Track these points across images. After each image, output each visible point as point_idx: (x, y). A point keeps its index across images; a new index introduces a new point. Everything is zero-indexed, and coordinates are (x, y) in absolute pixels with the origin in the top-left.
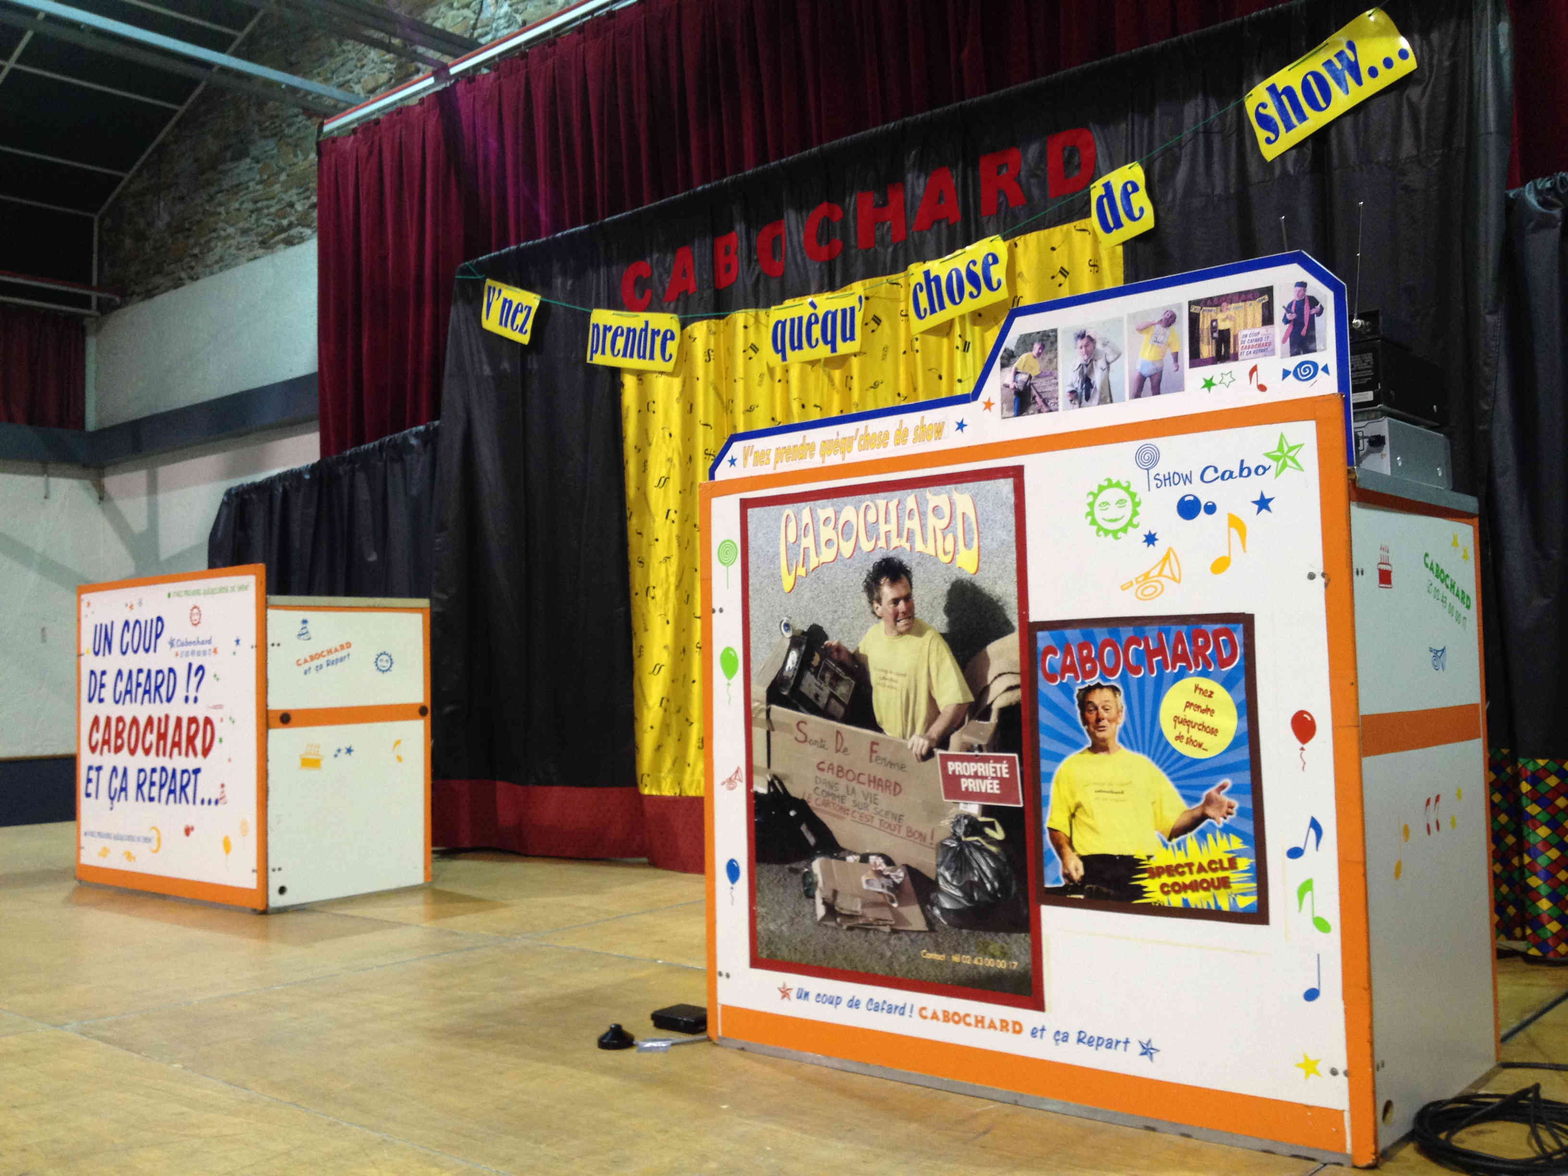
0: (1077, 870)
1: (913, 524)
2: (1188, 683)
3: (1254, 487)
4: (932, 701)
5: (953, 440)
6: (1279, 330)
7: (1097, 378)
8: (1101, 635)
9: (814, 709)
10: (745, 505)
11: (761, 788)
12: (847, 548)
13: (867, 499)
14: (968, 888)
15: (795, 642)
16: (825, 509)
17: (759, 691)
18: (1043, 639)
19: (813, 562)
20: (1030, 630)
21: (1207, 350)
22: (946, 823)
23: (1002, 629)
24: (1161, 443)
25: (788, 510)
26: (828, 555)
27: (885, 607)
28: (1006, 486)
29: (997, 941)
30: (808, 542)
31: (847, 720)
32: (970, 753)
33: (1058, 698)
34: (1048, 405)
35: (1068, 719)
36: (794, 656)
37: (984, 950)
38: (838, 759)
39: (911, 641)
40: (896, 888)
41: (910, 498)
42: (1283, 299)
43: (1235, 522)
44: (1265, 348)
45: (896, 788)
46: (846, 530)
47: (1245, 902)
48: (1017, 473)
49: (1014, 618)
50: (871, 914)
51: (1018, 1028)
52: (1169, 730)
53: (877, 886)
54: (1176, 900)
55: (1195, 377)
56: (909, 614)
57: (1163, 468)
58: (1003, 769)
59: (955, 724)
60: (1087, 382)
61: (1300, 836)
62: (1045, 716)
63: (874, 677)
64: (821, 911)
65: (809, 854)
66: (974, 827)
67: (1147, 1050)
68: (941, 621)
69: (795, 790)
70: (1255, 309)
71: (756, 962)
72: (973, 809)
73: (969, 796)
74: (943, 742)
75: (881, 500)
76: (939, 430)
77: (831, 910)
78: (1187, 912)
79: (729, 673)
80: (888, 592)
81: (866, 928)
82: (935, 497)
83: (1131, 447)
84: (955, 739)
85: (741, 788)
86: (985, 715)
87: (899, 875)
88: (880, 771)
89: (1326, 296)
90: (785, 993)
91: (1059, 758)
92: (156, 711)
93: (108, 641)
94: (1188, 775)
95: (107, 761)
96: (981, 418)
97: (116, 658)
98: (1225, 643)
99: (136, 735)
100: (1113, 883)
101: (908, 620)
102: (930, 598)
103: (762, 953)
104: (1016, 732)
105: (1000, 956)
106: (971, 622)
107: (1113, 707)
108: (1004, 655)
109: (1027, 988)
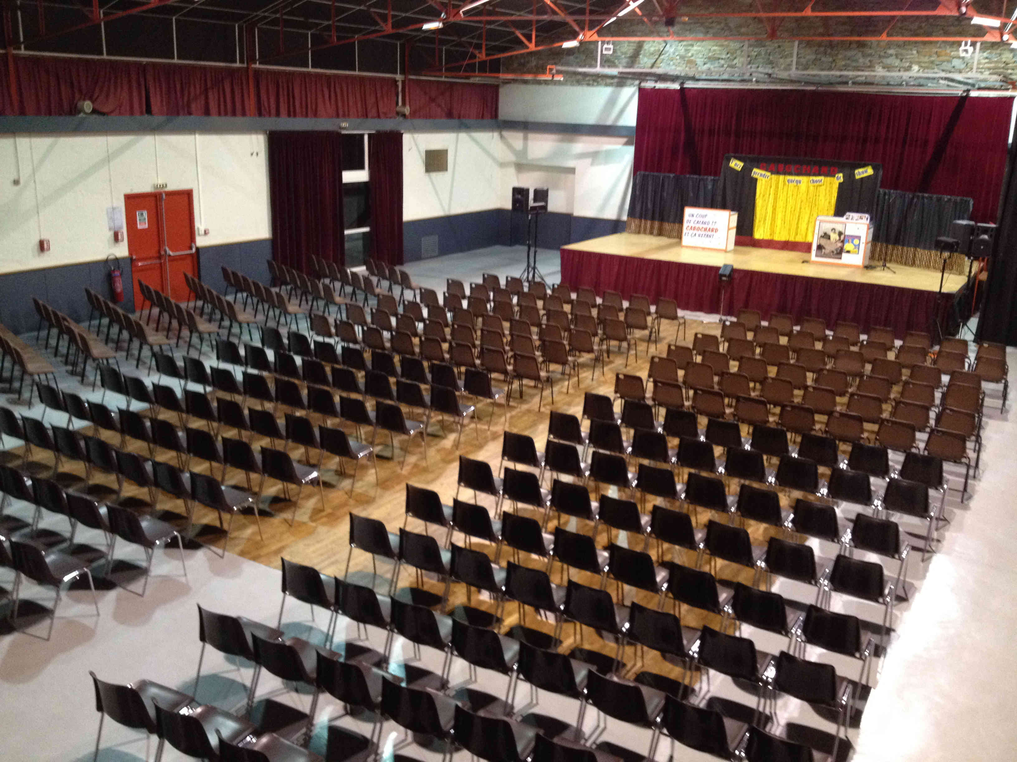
0: (846, 251)
2: (856, 240)
4: (836, 239)
6: (865, 219)
24: (857, 224)
25: (825, 223)
34: (849, 219)
39: (835, 235)
43: (861, 230)
47: (857, 253)
48: (846, 224)
52: (854, 242)
54: (853, 253)
55: (860, 220)
57: (857, 226)
59: (838, 240)
60: (852, 219)
61: (862, 250)
63: (831, 237)
67: (849, 262)
70: (864, 217)
74: (836, 242)
80: (833, 231)
83: (855, 224)
91: (846, 244)
92: (705, 226)
93: (693, 216)
94: (855, 246)
95: (691, 232)
96: (843, 219)
97: (694, 218)
98: (859, 238)
99: (699, 229)
100: (848, 252)
101: (835, 232)
102: (837, 232)
103: (817, 256)
104: (843, 242)
105: (839, 256)
106: (840, 234)
107: (850, 241)
108: (842, 237)
109: (841, 258)
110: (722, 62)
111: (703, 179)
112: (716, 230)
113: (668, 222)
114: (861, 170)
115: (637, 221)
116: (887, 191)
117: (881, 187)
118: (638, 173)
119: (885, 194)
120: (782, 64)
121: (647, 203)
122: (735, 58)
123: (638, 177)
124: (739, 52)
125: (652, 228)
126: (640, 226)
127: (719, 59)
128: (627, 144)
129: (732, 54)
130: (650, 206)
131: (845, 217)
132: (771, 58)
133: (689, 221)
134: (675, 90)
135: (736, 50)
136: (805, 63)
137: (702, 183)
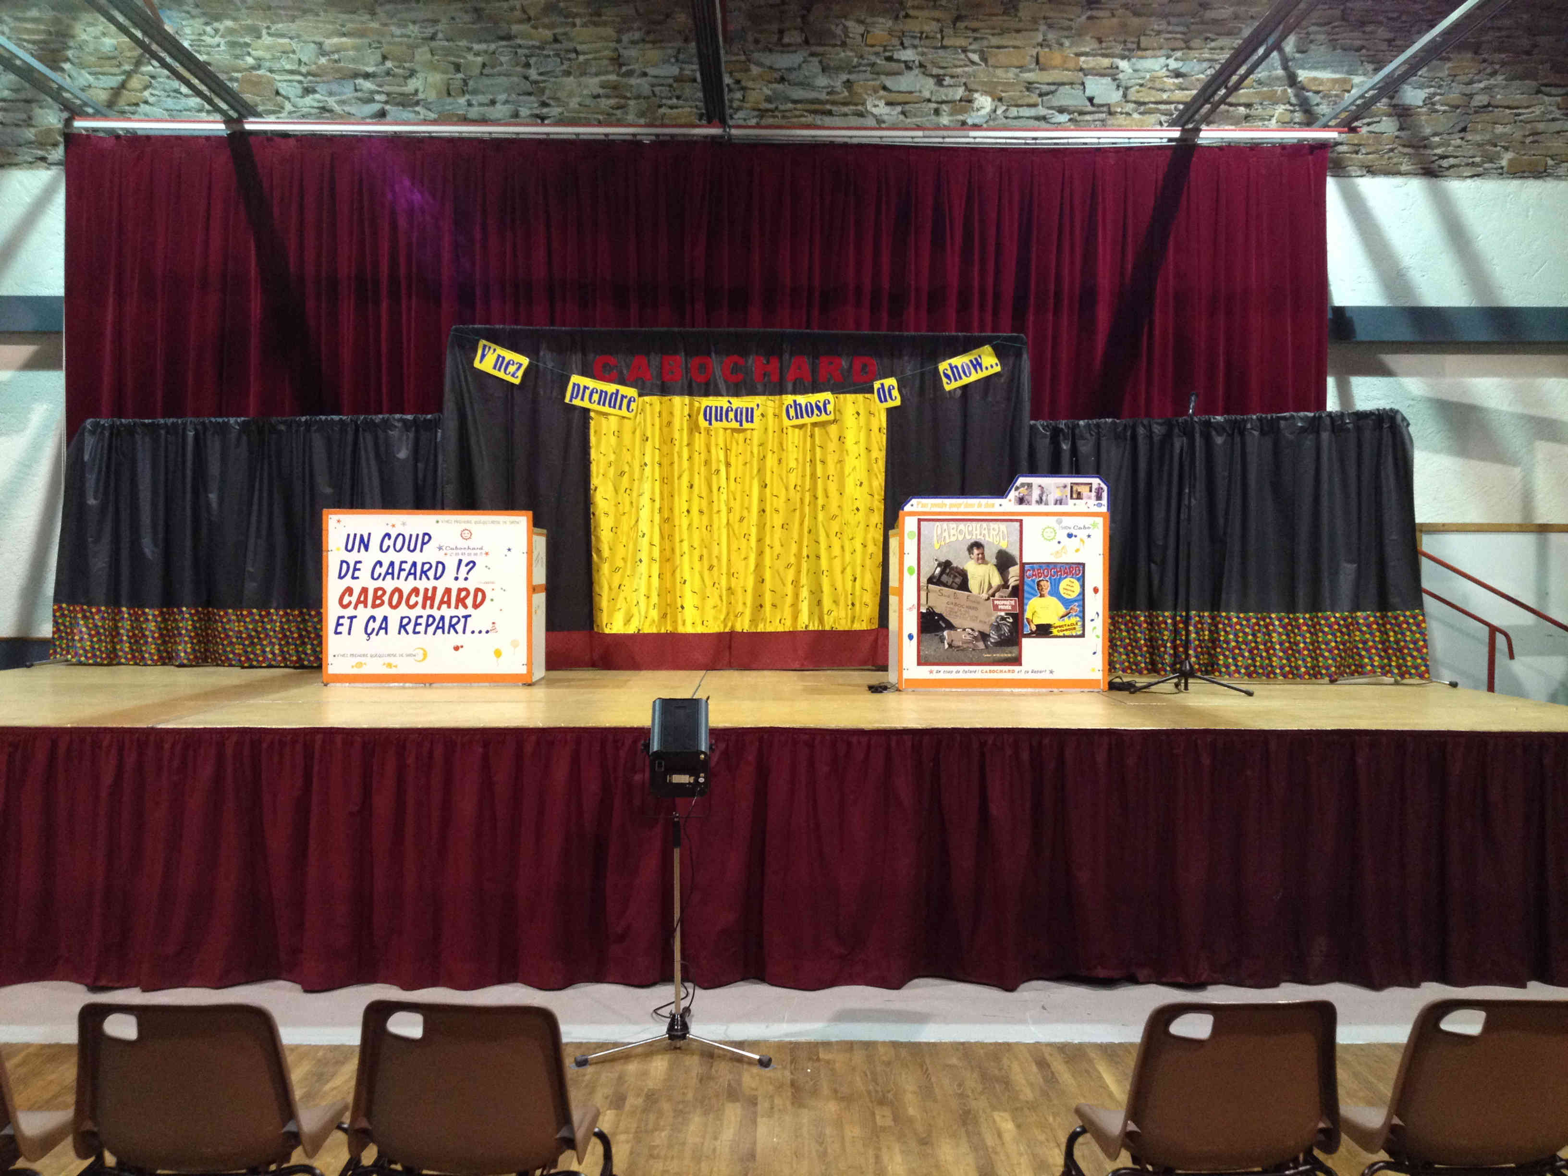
0: (1034, 628)
1: (986, 532)
2: (1068, 579)
3: (1087, 532)
4: (990, 584)
5: (997, 509)
6: (1093, 494)
7: (1044, 498)
8: (1044, 566)
9: (945, 585)
10: (919, 520)
11: (924, 610)
12: (961, 538)
13: (969, 523)
14: (999, 636)
15: (939, 565)
16: (953, 525)
17: (924, 580)
18: (1027, 567)
19: (948, 541)
20: (1023, 565)
21: (1075, 496)
22: (993, 618)
23: (1014, 564)
24: (1064, 518)
25: (938, 523)
26: (953, 539)
27: (975, 556)
28: (1017, 524)
29: (1010, 649)
30: (946, 534)
31: (958, 589)
32: (1002, 598)
33: (1031, 583)
34: (1029, 503)
35: (1033, 589)
36: (939, 569)
37: (1004, 652)
38: (954, 601)
39: (983, 567)
40: (975, 638)
41: (985, 524)
42: (1095, 487)
43: (1082, 540)
44: (1090, 498)
45: (976, 609)
46: (961, 532)
47: (1080, 633)
48: (1021, 521)
49: (1018, 561)
50: (965, 646)
51: (1013, 671)
52: (1062, 591)
53: (968, 637)
54: (1061, 634)
55: (1071, 502)
56: (983, 558)
57: (1063, 524)
58: (1013, 603)
59: (998, 590)
60: (1041, 499)
61: (1094, 616)
62: (1026, 588)
63: (969, 577)
64: (946, 646)
65: (943, 630)
66: (1003, 619)
67: (1051, 672)
68: (994, 561)
69: (937, 611)
70: (1088, 488)
71: (919, 663)
72: (1003, 614)
73: (1001, 610)
74: (993, 595)
75: (974, 524)
76: (993, 505)
77: (950, 645)
78: (1064, 636)
79: (911, 574)
80: (976, 551)
81: (963, 650)
82: (992, 524)
83: (1056, 518)
84: (997, 595)
85: (915, 611)
86: (1008, 587)
87: (976, 634)
88: (969, 604)
89: (1105, 488)
90: (931, 672)
91: (1029, 599)
92: (423, 584)
93: (365, 544)
94: (1066, 602)
95: (363, 613)
96: (1007, 504)
97: (374, 554)
98: (1077, 570)
99: (398, 598)
100: (1044, 631)
101: (982, 560)
102: (991, 554)
103: (922, 661)
104: (1017, 592)
105: (1008, 653)
106: (1004, 562)
107: (1046, 586)
108: (1014, 571)
109: (1017, 661)
110: (368, 85)
111: (371, 426)
112: (480, 598)
113: (238, 604)
114: (958, 361)
115: (99, 616)
116: (1062, 424)
117: (1035, 416)
118: (89, 423)
119: (1056, 433)
120: (571, 95)
121: (135, 543)
122: (412, 73)
123: (90, 441)
124: (422, 54)
125: (167, 636)
126: (114, 633)
127: (356, 75)
128: (33, 364)
129: (400, 60)
130: (149, 549)
131: (1013, 494)
132: (533, 74)
133: (349, 570)
134: (209, 140)
135: (412, 47)
136: (646, 90)
137: (367, 440)
